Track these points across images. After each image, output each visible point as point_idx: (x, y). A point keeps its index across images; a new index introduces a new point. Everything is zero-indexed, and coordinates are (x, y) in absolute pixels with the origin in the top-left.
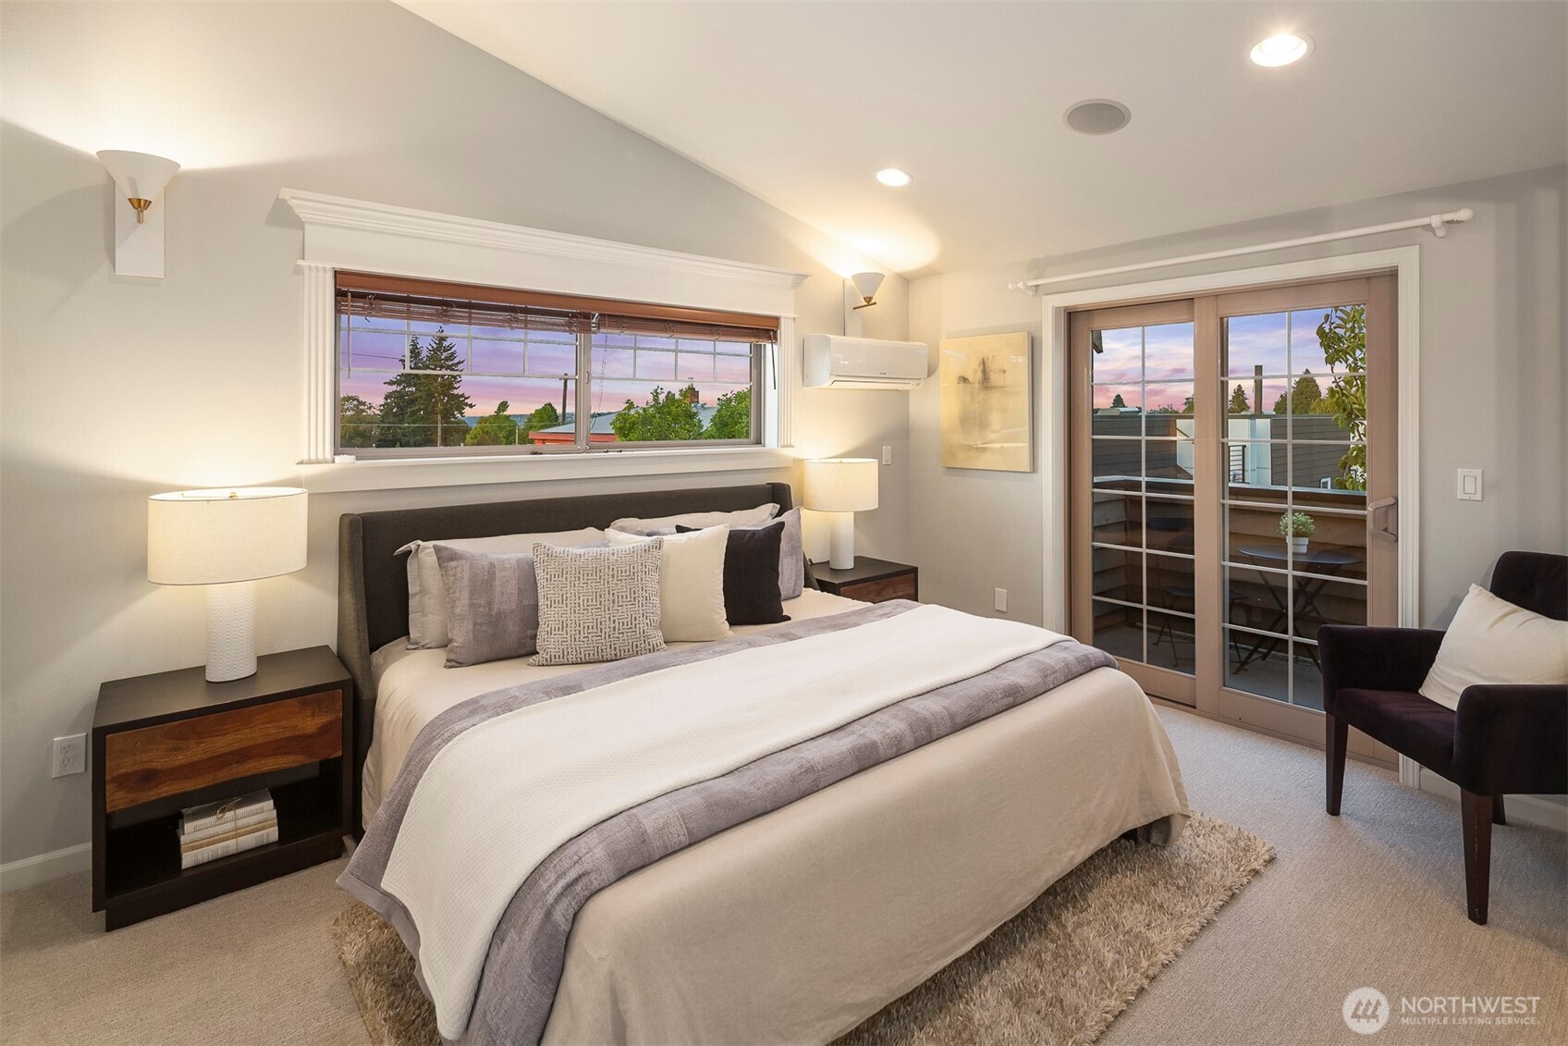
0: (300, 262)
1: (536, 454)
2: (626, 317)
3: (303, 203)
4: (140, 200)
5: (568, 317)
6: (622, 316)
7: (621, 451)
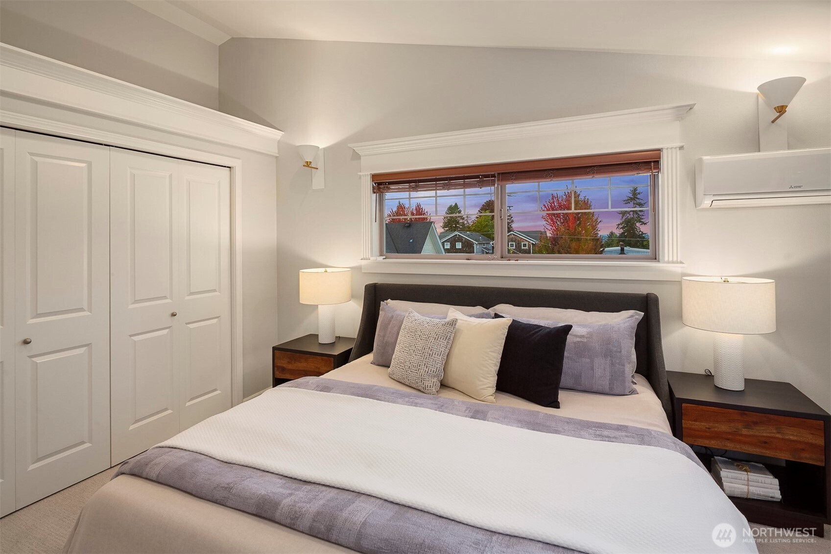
0: (359, 174)
1: (468, 260)
2: (515, 172)
3: (360, 148)
4: (307, 162)
5: (479, 178)
6: (512, 172)
7: (517, 260)
